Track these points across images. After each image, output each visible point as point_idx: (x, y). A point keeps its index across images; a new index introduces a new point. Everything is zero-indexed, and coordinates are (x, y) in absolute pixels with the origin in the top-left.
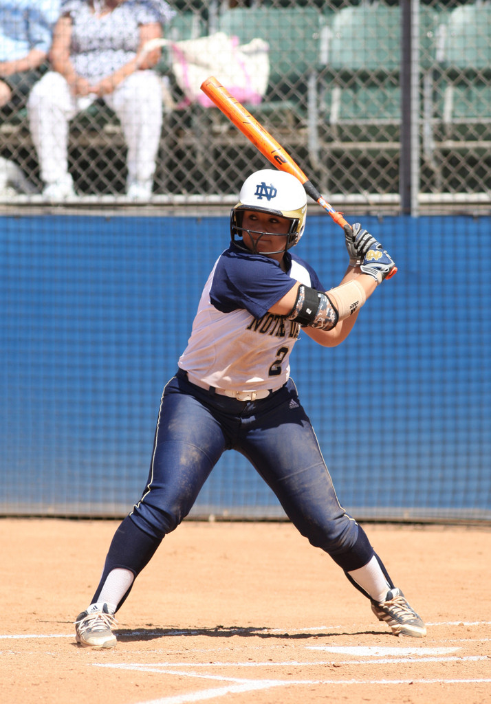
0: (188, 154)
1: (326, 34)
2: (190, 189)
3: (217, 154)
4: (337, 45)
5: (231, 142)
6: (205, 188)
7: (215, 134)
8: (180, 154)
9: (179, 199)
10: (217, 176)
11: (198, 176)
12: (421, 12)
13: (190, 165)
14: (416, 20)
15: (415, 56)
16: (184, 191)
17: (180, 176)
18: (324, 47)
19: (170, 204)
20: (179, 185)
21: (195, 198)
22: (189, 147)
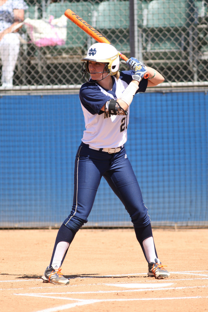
0: (36, 67)
1: (95, 14)
2: (38, 83)
3: (48, 67)
4: (101, 19)
5: (55, 62)
6: (44, 82)
7: (47, 58)
8: (33, 68)
9: (33, 87)
10: (49, 77)
11: (41, 77)
12: (138, 4)
13: (37, 72)
14: (136, 7)
15: (136, 23)
16: (35, 84)
17: (33, 78)
18: (94, 19)
19: (29, 90)
20: (33, 81)
21: (40, 87)
22: (37, 65)
